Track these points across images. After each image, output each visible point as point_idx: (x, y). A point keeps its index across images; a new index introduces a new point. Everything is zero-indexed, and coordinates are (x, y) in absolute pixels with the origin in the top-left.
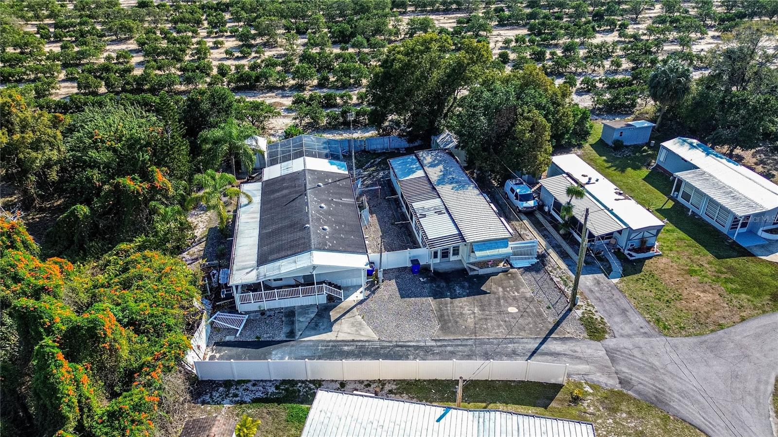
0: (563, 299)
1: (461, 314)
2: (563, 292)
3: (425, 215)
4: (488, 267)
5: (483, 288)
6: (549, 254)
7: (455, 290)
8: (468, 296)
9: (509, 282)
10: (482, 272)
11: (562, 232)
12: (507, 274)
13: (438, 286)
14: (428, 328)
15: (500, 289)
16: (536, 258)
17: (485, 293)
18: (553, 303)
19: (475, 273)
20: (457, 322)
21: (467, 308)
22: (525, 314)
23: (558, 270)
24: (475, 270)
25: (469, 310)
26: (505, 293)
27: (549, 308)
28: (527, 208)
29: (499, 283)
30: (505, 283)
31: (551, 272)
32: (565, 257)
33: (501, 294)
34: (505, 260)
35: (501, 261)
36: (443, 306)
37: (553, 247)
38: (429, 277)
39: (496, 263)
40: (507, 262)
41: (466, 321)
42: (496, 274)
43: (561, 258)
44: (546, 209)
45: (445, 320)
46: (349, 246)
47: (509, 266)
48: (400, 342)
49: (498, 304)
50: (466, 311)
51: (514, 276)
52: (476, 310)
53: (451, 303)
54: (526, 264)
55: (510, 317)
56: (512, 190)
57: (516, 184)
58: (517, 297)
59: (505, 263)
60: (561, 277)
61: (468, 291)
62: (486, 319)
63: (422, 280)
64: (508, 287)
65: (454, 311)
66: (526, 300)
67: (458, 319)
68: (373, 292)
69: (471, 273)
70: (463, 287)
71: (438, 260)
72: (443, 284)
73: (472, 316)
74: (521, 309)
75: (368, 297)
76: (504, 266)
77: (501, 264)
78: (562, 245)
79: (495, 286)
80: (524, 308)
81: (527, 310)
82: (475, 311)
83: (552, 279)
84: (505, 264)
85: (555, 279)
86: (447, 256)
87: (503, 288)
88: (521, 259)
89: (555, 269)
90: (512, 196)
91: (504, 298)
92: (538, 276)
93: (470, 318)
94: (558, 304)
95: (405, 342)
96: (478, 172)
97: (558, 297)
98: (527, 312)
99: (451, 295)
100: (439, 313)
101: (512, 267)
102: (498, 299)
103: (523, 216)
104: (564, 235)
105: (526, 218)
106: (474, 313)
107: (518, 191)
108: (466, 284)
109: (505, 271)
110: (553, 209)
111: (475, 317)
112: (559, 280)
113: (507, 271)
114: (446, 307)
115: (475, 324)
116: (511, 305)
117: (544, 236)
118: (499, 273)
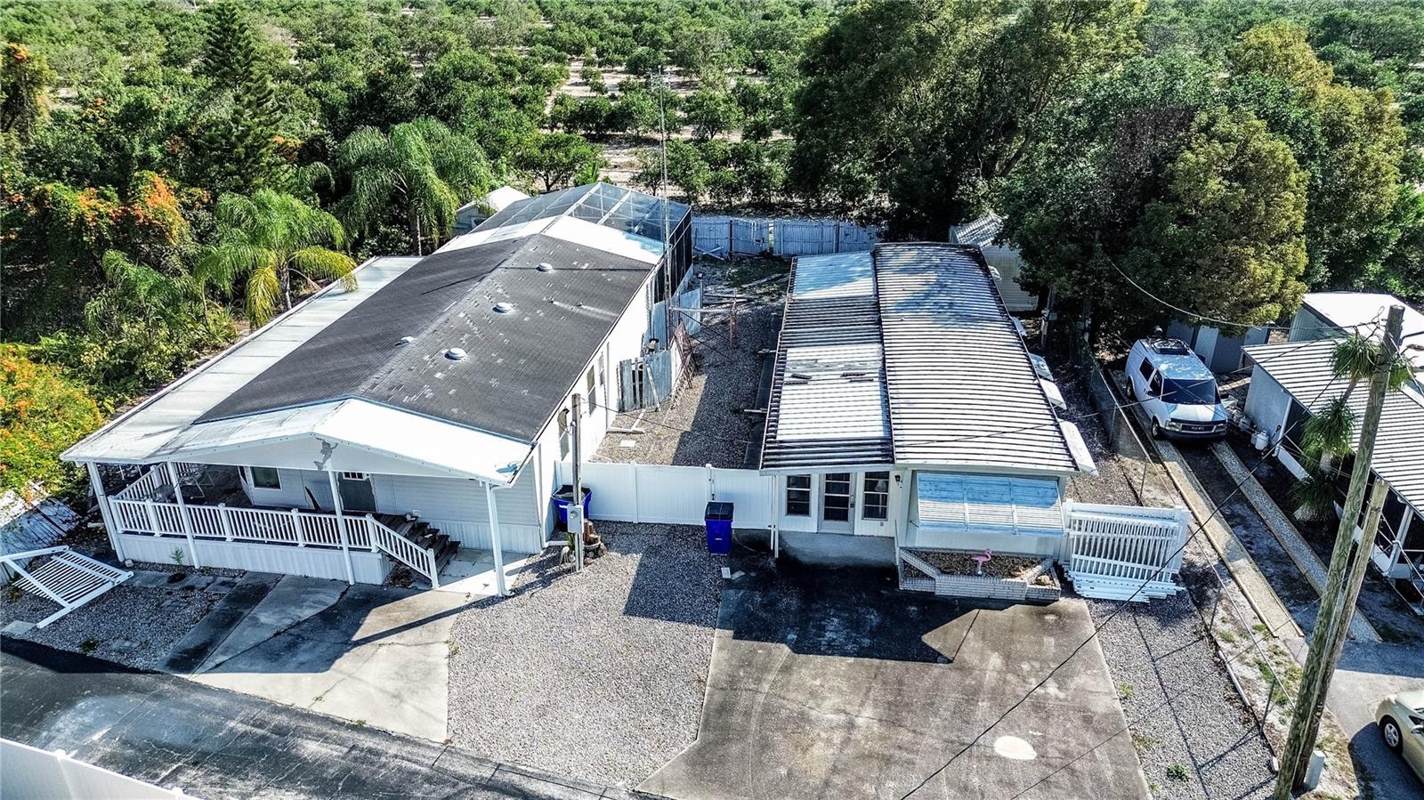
0: (1253, 752)
1: (803, 718)
2: (1257, 724)
3: (808, 378)
4: (973, 574)
5: (931, 639)
6: (1231, 575)
7: (823, 629)
8: (861, 653)
9: (1040, 643)
10: (947, 586)
11: (1302, 513)
12: (1041, 615)
13: (770, 606)
14: (647, 744)
15: (995, 660)
16: (1174, 578)
17: (931, 656)
18: (1200, 761)
19: (921, 586)
20: (765, 745)
21: (834, 700)
22: (1063, 778)
23: (1258, 637)
24: (923, 576)
25: (838, 711)
26: (1010, 677)
27: (1176, 775)
28: (1188, 424)
29: (1002, 642)
30: (1024, 643)
31: (1228, 640)
32: (1299, 597)
33: (990, 678)
34: (1049, 563)
35: (1030, 562)
36: (748, 675)
37: (1255, 558)
38: (755, 569)
39: (1005, 564)
40: (1058, 570)
41: (805, 751)
42: (1002, 604)
43: (1282, 598)
44: (1260, 441)
45: (726, 728)
46: (490, 410)
47: (1058, 586)
48: (514, 770)
49: (963, 713)
50: (826, 713)
51: (1065, 623)
52: (866, 717)
53: (786, 669)
54: (1124, 589)
55: (992, 777)
56: (1147, 369)
57: (1163, 352)
58: (1051, 703)
59: (1047, 572)
60: (1262, 667)
61: (866, 642)
62: (888, 761)
63: (726, 572)
64: (1029, 659)
65: (776, 702)
66: (1087, 721)
67: (778, 737)
68: (546, 582)
69: (906, 585)
70: (855, 625)
71: (809, 524)
72: (791, 602)
73: (837, 737)
74: (1053, 753)
75: (517, 592)
76: (1039, 582)
77: (1028, 576)
78: (1295, 555)
79: (979, 645)
80: (1066, 753)
81: (1077, 766)
82: (860, 721)
83: (1221, 666)
84: (1046, 578)
85: (1236, 669)
86: (843, 516)
87: (1007, 657)
88: (1113, 572)
89: (1244, 634)
90: (1143, 385)
91: (996, 695)
92: (1166, 640)
93: (829, 741)
94: (1221, 768)
95: (530, 776)
96: (1054, 317)
97: (1232, 740)
98: (1073, 772)
99: (798, 641)
100: (718, 697)
101: (1069, 589)
102: (971, 695)
103: (1165, 450)
104: (1308, 523)
105: (1179, 457)
106: (851, 726)
107: (1163, 367)
108: (874, 618)
109: (1039, 603)
110: (1284, 442)
111: (846, 742)
112: (1252, 674)
113: (1045, 603)
114: (759, 681)
115: (835, 770)
116: (1012, 729)
117: (1228, 518)
118: (1011, 603)
